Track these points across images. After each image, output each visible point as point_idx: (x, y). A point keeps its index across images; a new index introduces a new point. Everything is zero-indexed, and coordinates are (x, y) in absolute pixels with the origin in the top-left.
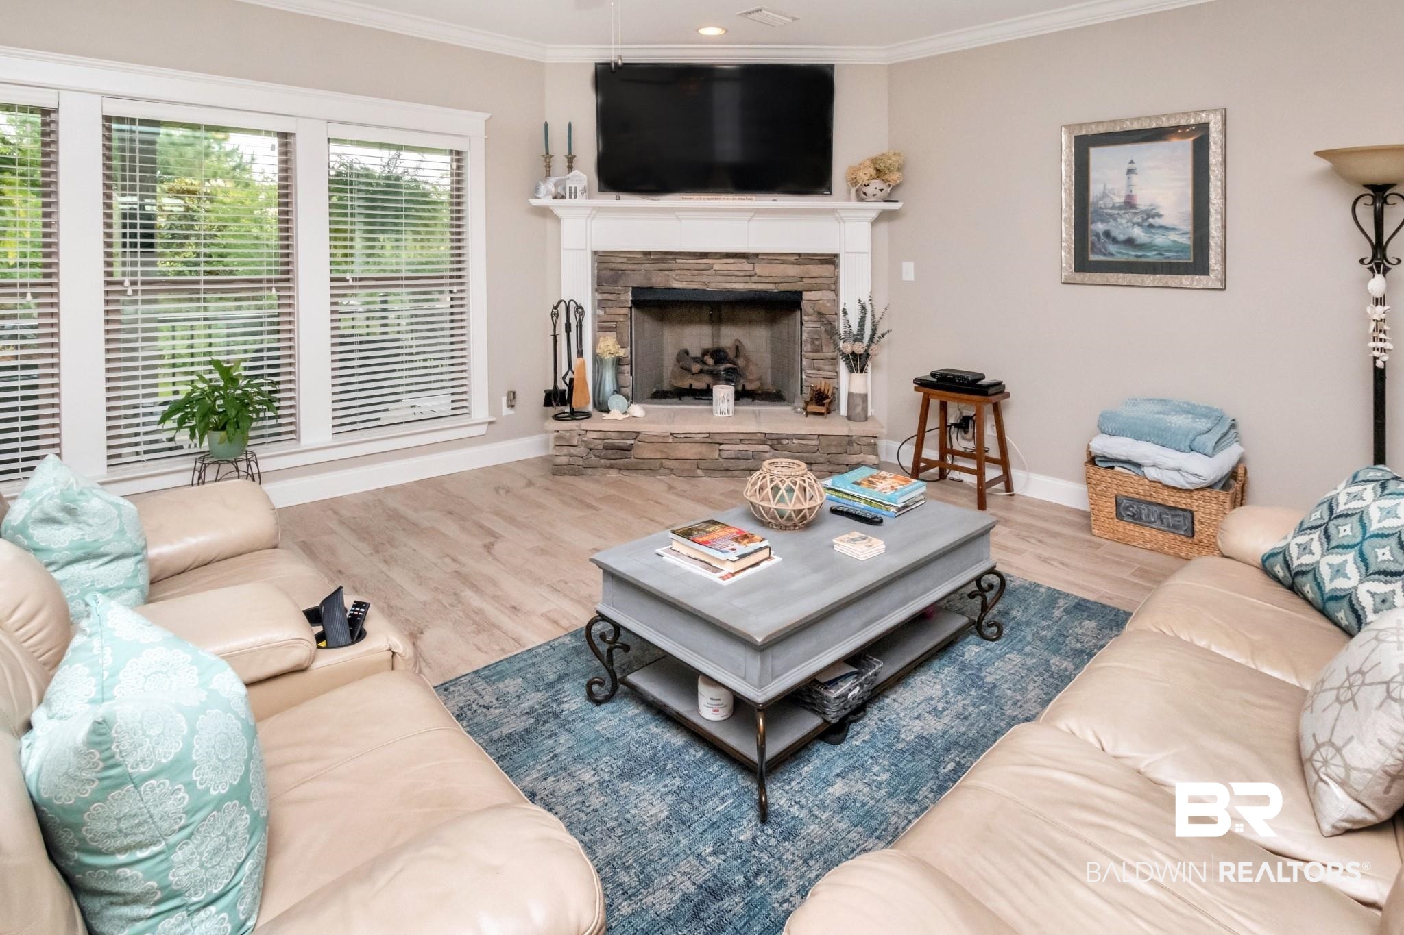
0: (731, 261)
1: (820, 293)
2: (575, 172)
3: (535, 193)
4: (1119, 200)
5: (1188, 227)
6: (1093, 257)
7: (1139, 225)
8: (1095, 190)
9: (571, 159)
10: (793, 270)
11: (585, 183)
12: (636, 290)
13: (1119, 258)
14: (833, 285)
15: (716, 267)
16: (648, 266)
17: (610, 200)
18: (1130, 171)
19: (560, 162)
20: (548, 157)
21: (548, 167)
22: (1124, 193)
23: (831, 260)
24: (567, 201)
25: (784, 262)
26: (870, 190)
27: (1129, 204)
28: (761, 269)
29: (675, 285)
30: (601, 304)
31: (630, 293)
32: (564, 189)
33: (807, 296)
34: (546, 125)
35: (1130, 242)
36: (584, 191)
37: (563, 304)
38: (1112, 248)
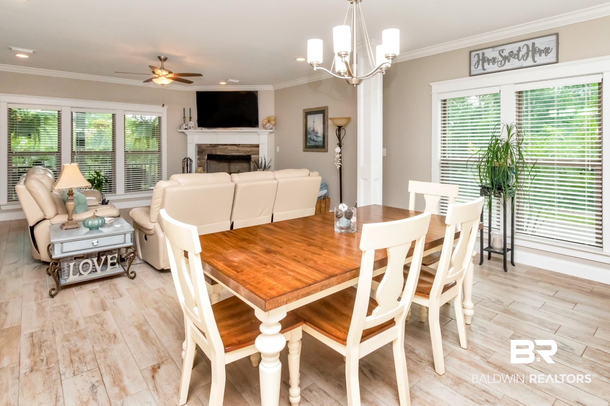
0: (232, 146)
1: (255, 155)
2: (191, 122)
3: (180, 128)
4: (312, 129)
5: (322, 136)
6: (308, 144)
7: (315, 136)
8: (308, 126)
9: (190, 118)
10: (248, 149)
11: (194, 125)
12: (209, 155)
13: (312, 144)
14: (257, 153)
15: (229, 148)
16: (211, 148)
17: (199, 130)
18: (314, 122)
19: (187, 119)
20: (184, 117)
21: (185, 120)
22: (313, 127)
23: (257, 146)
24: (189, 130)
25: (247, 147)
26: (266, 126)
27: (314, 130)
28: (240, 149)
29: (218, 153)
30: (199, 159)
31: (206, 156)
32: (188, 127)
33: (252, 156)
34: (184, 109)
35: (313, 140)
36: (193, 127)
37: (186, 159)
38: (311, 142)
